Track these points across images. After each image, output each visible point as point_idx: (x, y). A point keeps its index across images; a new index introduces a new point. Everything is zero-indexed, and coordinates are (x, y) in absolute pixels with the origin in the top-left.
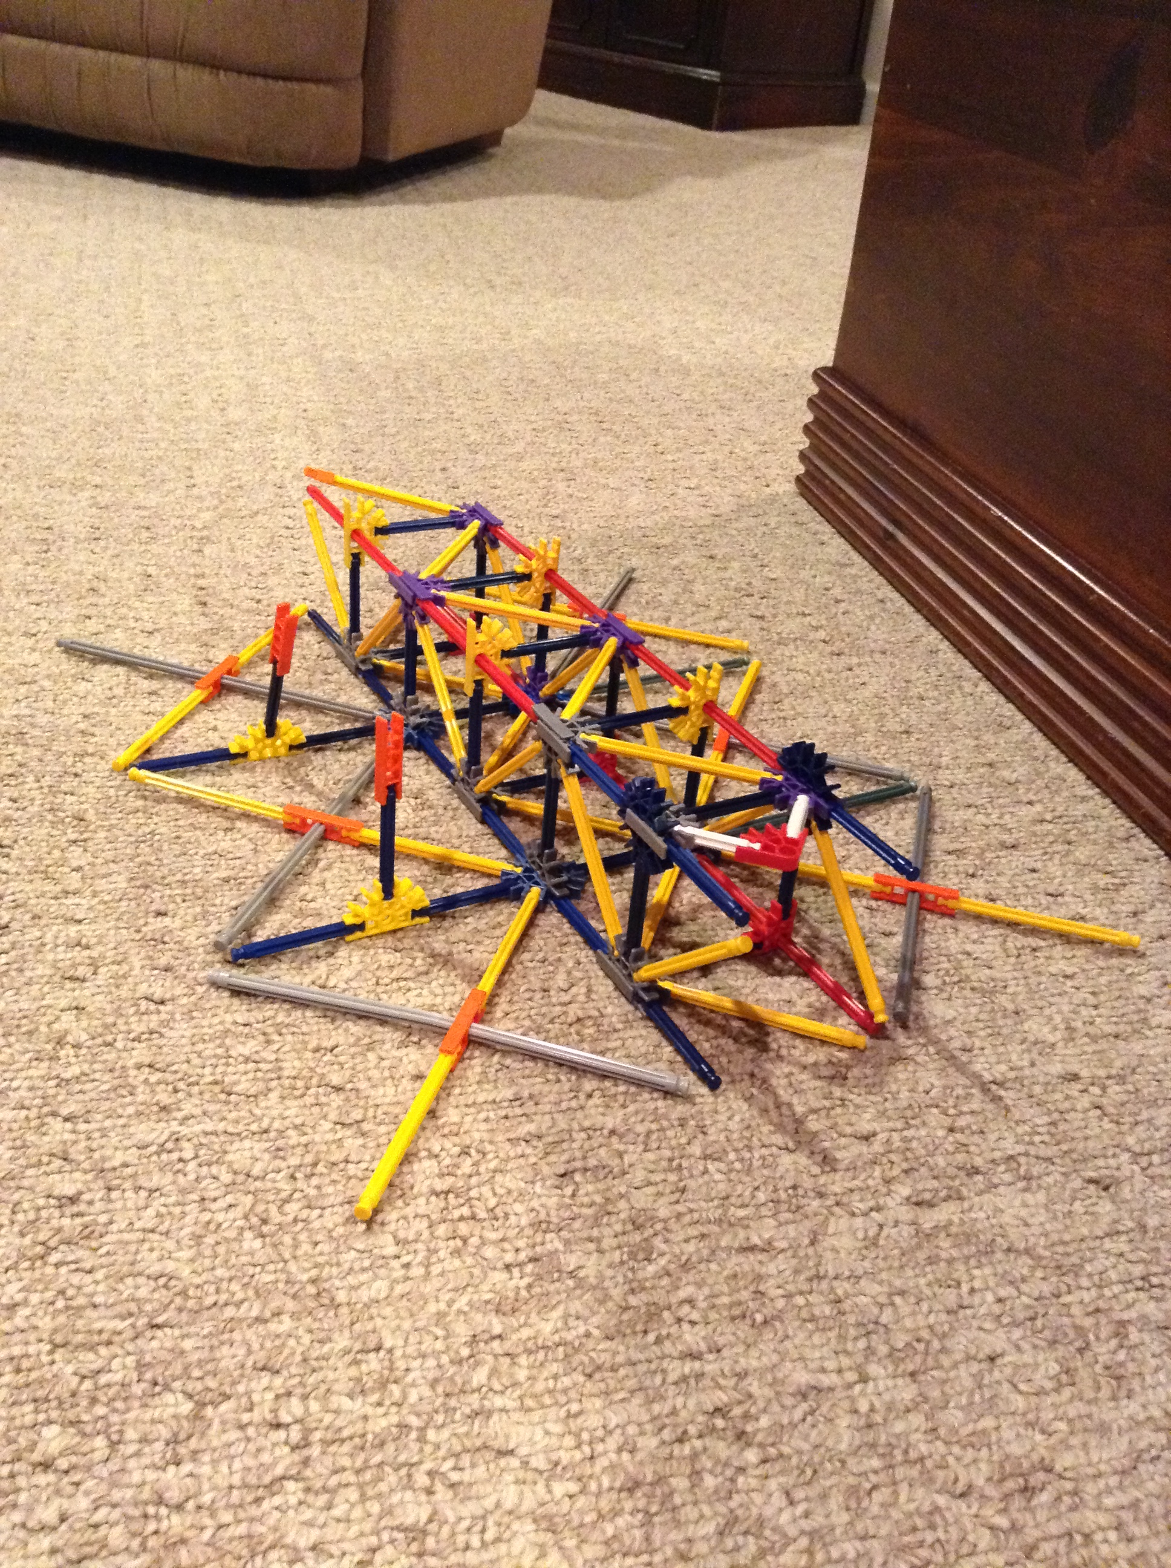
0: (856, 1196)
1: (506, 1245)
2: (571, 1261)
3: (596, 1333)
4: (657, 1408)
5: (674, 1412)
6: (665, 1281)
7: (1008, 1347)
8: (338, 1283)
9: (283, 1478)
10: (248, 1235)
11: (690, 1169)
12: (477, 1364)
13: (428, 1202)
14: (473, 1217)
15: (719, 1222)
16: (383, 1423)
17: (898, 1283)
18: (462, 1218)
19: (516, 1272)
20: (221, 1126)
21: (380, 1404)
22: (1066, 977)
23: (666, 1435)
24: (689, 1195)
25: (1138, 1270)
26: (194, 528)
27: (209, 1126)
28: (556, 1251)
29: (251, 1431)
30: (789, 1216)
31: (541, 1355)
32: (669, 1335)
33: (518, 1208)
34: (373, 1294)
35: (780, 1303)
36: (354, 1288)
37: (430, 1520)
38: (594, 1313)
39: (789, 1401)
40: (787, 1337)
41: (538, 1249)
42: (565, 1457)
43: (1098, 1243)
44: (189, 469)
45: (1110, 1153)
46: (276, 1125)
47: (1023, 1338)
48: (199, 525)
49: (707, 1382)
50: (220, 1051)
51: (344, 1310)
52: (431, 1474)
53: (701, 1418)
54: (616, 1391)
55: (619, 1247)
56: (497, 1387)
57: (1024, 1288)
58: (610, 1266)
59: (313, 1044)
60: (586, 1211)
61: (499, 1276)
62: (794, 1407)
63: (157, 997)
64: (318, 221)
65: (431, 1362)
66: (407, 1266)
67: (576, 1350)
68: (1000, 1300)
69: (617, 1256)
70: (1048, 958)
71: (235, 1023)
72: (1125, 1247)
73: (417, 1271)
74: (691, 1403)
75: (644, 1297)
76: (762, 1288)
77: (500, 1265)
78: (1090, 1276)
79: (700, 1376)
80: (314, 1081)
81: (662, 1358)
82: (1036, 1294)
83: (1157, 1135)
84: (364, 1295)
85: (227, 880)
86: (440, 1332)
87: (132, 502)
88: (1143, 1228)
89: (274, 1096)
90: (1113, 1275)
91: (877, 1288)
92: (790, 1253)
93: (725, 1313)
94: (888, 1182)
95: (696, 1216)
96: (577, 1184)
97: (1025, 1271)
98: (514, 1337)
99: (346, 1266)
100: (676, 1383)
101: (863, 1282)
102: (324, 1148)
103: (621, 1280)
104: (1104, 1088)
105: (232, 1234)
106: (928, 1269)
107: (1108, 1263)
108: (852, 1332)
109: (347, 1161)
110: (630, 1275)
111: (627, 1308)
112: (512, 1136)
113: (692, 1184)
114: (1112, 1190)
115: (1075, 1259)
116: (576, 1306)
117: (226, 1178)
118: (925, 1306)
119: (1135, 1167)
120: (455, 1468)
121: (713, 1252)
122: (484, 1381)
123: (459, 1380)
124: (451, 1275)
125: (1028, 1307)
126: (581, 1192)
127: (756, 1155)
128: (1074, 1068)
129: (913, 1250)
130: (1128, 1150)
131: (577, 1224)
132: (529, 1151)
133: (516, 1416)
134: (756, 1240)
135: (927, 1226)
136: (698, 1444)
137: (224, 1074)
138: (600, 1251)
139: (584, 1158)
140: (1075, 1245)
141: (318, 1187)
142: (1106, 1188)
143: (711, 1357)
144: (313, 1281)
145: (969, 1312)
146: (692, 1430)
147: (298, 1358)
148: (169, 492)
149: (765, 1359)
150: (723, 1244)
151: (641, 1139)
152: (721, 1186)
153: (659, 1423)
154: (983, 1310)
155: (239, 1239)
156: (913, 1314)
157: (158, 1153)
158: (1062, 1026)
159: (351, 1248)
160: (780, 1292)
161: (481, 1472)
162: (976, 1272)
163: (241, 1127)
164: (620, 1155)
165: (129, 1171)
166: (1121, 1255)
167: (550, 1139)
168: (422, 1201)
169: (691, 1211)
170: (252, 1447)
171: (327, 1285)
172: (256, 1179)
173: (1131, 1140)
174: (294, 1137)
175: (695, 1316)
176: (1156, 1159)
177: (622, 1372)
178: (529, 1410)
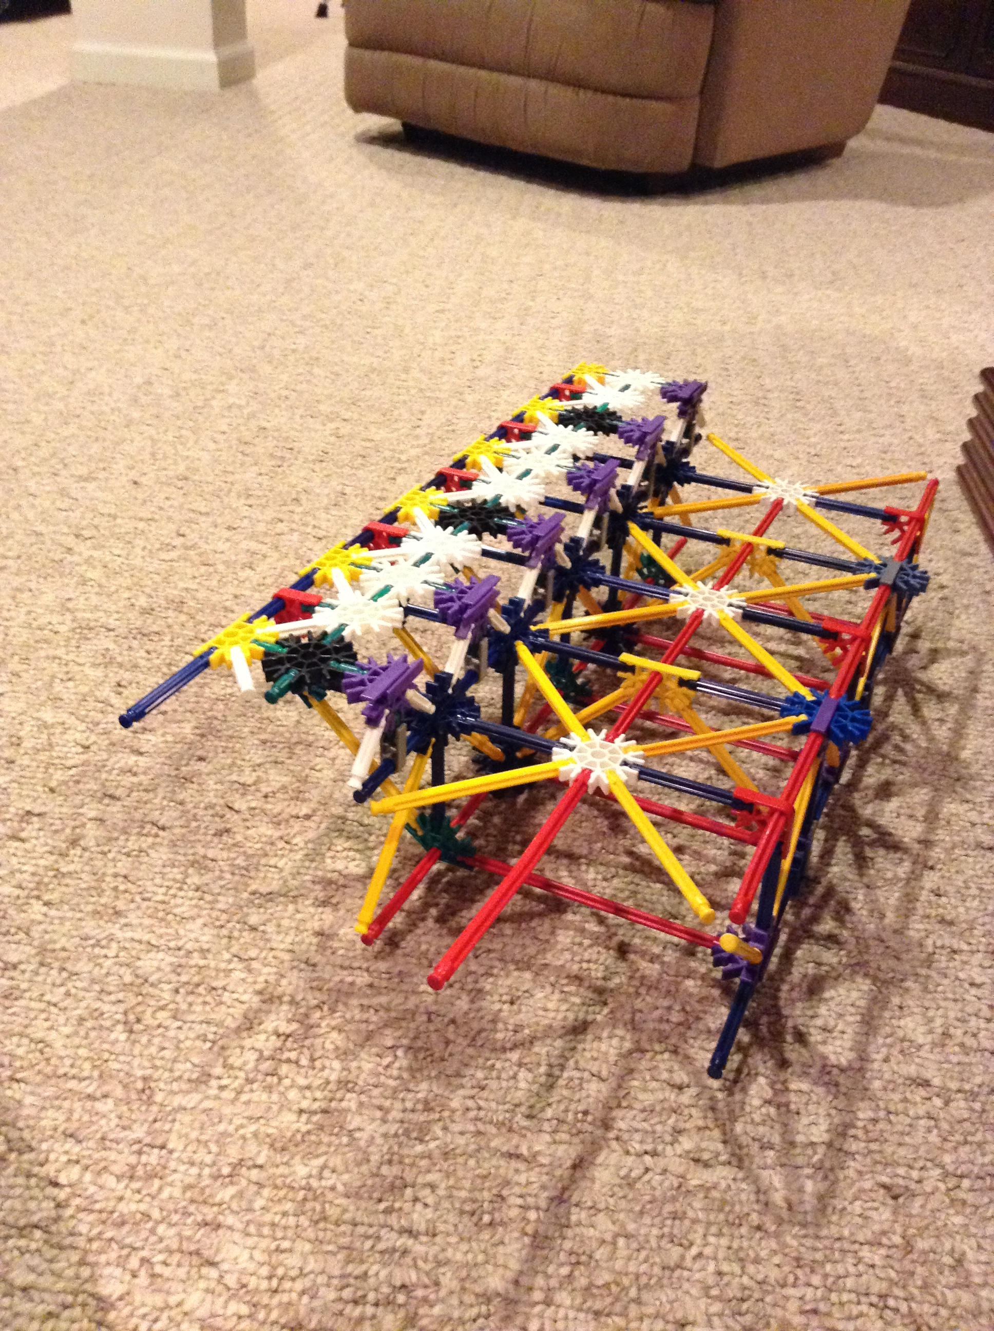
0: (638, 1137)
1: (308, 1094)
2: (354, 1122)
3: (340, 1188)
4: (350, 1268)
5: (365, 1276)
6: (424, 1163)
7: (702, 1319)
8: (162, 1085)
9: (36, 1226)
10: (120, 1027)
11: (499, 1072)
12: (232, 1183)
13: (267, 1040)
14: (297, 1063)
15: (499, 1125)
16: (133, 1207)
17: (631, 1227)
18: (288, 1061)
19: (304, 1117)
20: (146, 937)
21: (139, 1192)
22: (972, 984)
23: (347, 1294)
24: (485, 1094)
25: (878, 1287)
26: (399, 460)
27: (137, 936)
28: (349, 1110)
29: (33, 1181)
30: (565, 1137)
31: (282, 1193)
32: (401, 1209)
33: (336, 1064)
34: (184, 1103)
35: (514, 1212)
36: (173, 1093)
37: (121, 1298)
38: (347, 1171)
39: (469, 1299)
40: (502, 1243)
41: (334, 1104)
42: (253, 1282)
43: (856, 1246)
44: (423, 413)
45: (921, 1163)
46: (189, 946)
47: (720, 1315)
48: (403, 458)
49: (408, 1260)
50: (179, 877)
51: (155, 1108)
52: (144, 1261)
53: (385, 1290)
54: (329, 1243)
55: (402, 1122)
56: (235, 1206)
57: (751, 1269)
58: (385, 1136)
59: (253, 887)
60: (392, 1083)
61: (288, 1118)
62: (472, 1306)
63: (160, 824)
64: (641, 216)
65: (194, 1171)
66: (222, 1088)
67: (315, 1199)
68: (720, 1274)
69: (393, 1128)
70: (965, 963)
71: (205, 857)
72: (877, 1260)
73: (228, 1095)
74: (383, 1274)
75: (395, 1170)
76: (505, 1193)
77: (295, 1107)
78: (826, 1276)
79: (405, 1252)
80: (236, 918)
81: (383, 1226)
82: (760, 1277)
83: (980, 1160)
84: (177, 1101)
85: (264, 742)
86: (214, 1148)
87: (364, 435)
88: (908, 1247)
89: (200, 922)
90: (850, 1283)
91: (611, 1226)
92: (545, 1170)
93: (457, 1205)
94: (678, 1132)
95: (482, 1114)
96: (396, 1057)
97: (763, 1254)
98: (272, 1171)
99: (177, 1074)
100: (381, 1252)
101: (601, 1215)
102: (213, 974)
103: (385, 1149)
104: (947, 1103)
105: (108, 1024)
106: (669, 1222)
107: (852, 1270)
108: (563, 1257)
109: (224, 989)
110: (396, 1148)
111: (377, 1175)
112: (365, 1002)
113: (493, 1084)
114: (901, 1200)
115: (819, 1256)
116: (336, 1161)
117: (128, 979)
118: (643, 1254)
119: (942, 1186)
120: (165, 1263)
121: (478, 1150)
122: (227, 1199)
123: (208, 1191)
124: (252, 1106)
125: (745, 1288)
126: (397, 1065)
127: (566, 1075)
128: (928, 1075)
129: (665, 1201)
130: (943, 1167)
131: (376, 1092)
132: (375, 1019)
133: (237, 1236)
134: (524, 1150)
135: (695, 1182)
136: (369, 1310)
137: (175, 896)
138: (384, 1121)
139: (416, 1038)
140: (827, 1243)
141: (190, 1005)
142: (895, 1198)
143: (424, 1239)
144: (145, 1079)
145: (686, 1274)
146: (371, 1297)
147: (99, 1136)
148: (397, 430)
149: (470, 1256)
150: (493, 1144)
151: (472, 1033)
152: (520, 1094)
153: (345, 1281)
154: (697, 1276)
155: (110, 1030)
156: (629, 1259)
157: (93, 946)
158: (940, 1031)
159: (187, 1060)
160: (520, 1201)
161: (182, 1273)
162: (712, 1239)
163: (162, 942)
164: (447, 1043)
165: (64, 954)
166: (873, 1266)
167: (393, 1014)
168: (263, 1037)
169: (479, 1108)
170: (27, 1194)
171: (153, 1085)
172: (152, 985)
173: (947, 1159)
174: (196, 959)
175: (430, 1201)
176: (966, 1183)
177: (343, 1228)
178: (248, 1235)
